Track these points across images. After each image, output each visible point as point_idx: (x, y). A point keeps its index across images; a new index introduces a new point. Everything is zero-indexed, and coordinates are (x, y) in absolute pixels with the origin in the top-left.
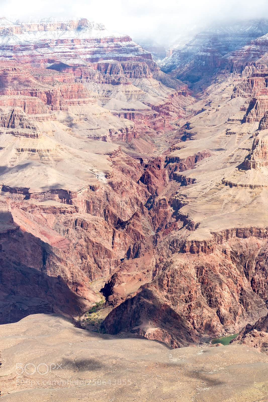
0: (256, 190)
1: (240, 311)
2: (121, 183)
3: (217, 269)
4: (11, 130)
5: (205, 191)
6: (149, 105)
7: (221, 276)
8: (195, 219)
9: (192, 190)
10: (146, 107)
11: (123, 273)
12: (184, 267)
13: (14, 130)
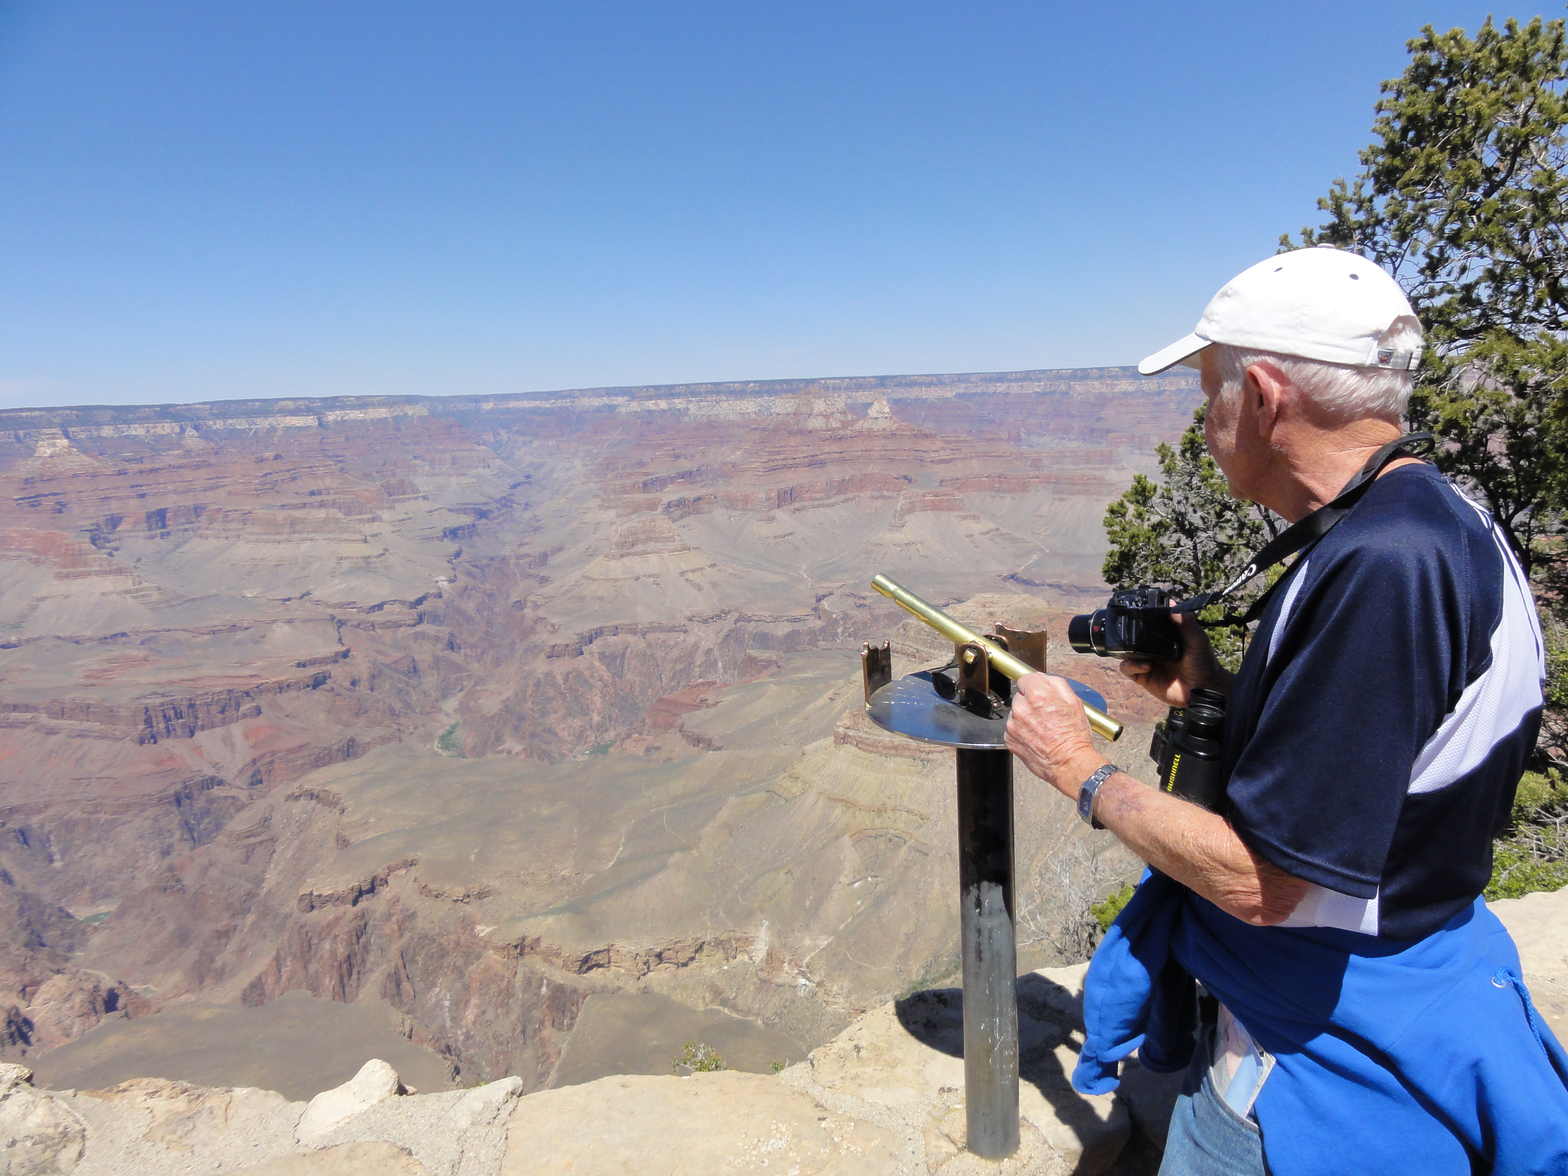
0: (619, 583)
1: (614, 717)
2: (466, 588)
3: (587, 673)
4: (327, 536)
5: (564, 589)
6: (491, 498)
7: (591, 681)
8: (555, 620)
9: (548, 590)
10: (486, 500)
11: (478, 688)
12: (549, 675)
13: (331, 536)
